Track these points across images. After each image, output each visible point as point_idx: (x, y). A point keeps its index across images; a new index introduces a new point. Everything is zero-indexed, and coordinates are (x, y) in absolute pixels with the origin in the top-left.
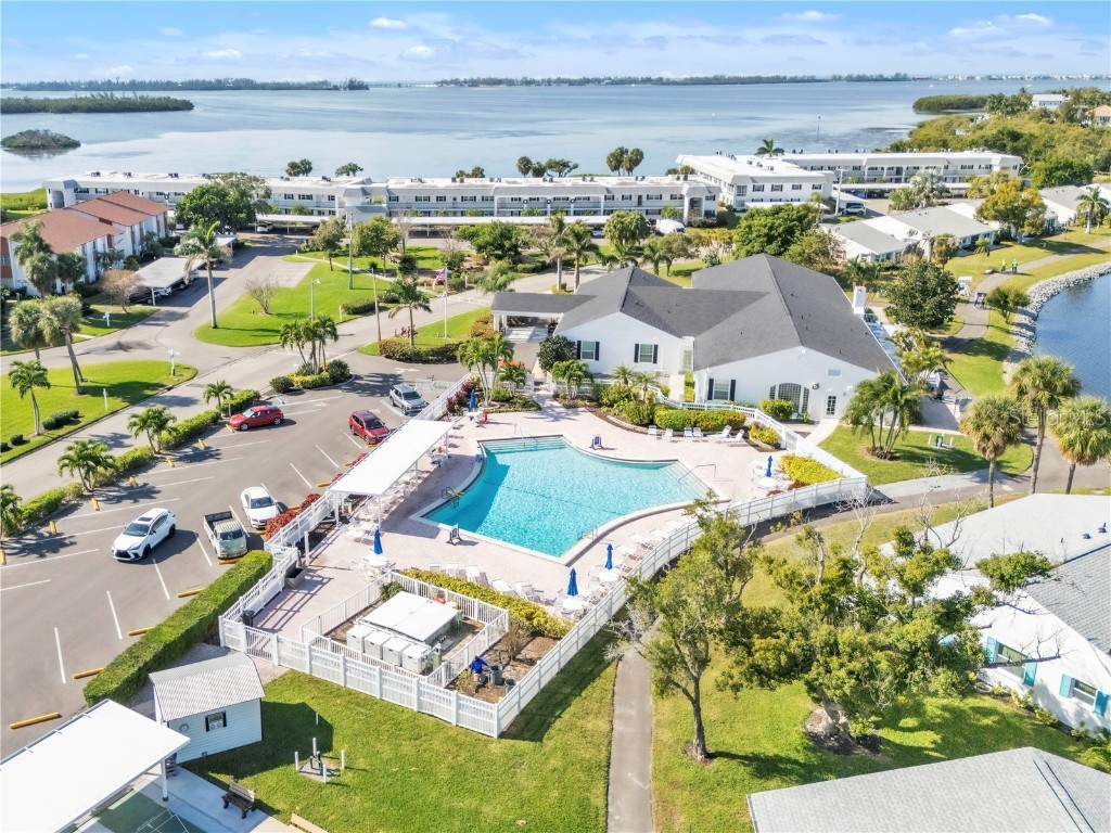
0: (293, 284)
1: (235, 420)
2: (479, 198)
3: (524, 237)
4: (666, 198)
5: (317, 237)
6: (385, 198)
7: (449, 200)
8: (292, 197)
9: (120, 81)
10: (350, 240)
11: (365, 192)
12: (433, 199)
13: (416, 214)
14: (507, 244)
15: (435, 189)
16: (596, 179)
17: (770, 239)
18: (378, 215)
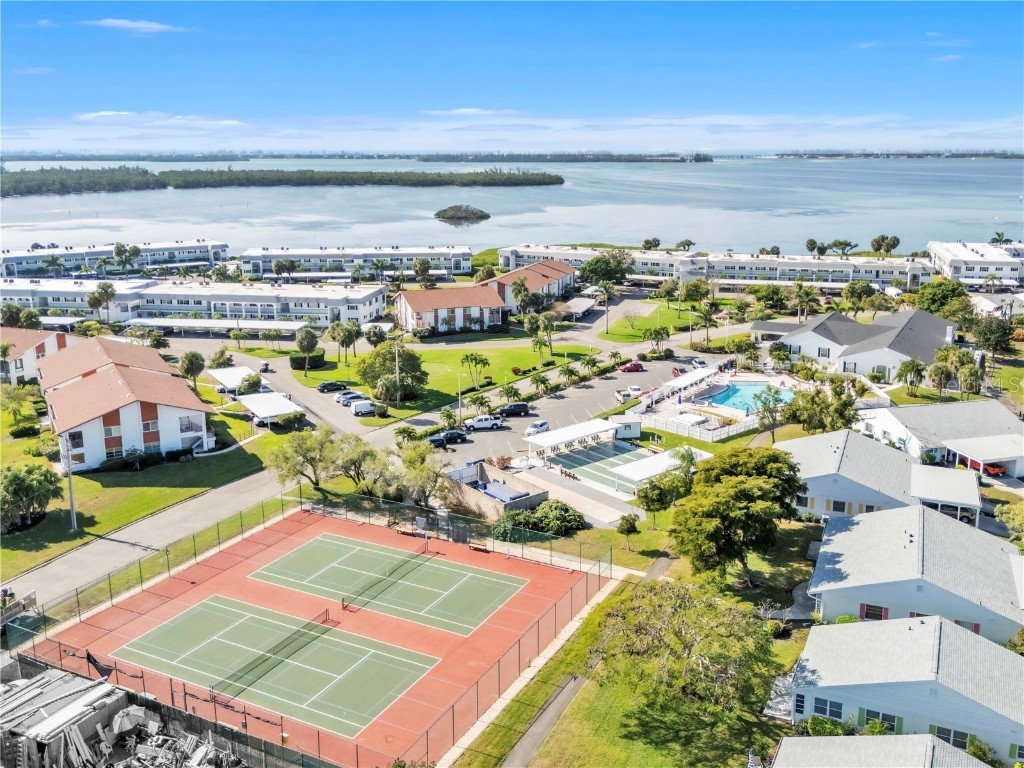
0: (646, 315)
1: (622, 368)
2: (767, 268)
3: (785, 294)
4: (896, 273)
5: (662, 289)
6: (706, 267)
7: (748, 269)
8: (646, 264)
9: (501, 153)
10: (680, 292)
11: (693, 263)
12: (737, 268)
13: (724, 277)
14: (776, 297)
15: (738, 262)
16: (850, 258)
17: (934, 301)
18: (698, 277)
